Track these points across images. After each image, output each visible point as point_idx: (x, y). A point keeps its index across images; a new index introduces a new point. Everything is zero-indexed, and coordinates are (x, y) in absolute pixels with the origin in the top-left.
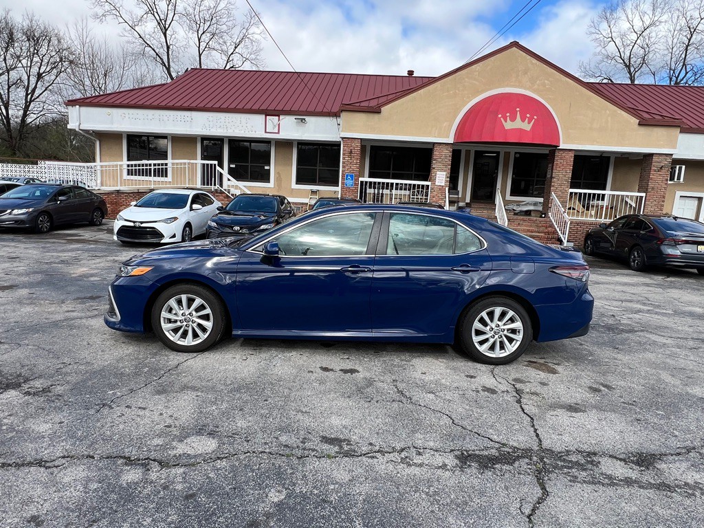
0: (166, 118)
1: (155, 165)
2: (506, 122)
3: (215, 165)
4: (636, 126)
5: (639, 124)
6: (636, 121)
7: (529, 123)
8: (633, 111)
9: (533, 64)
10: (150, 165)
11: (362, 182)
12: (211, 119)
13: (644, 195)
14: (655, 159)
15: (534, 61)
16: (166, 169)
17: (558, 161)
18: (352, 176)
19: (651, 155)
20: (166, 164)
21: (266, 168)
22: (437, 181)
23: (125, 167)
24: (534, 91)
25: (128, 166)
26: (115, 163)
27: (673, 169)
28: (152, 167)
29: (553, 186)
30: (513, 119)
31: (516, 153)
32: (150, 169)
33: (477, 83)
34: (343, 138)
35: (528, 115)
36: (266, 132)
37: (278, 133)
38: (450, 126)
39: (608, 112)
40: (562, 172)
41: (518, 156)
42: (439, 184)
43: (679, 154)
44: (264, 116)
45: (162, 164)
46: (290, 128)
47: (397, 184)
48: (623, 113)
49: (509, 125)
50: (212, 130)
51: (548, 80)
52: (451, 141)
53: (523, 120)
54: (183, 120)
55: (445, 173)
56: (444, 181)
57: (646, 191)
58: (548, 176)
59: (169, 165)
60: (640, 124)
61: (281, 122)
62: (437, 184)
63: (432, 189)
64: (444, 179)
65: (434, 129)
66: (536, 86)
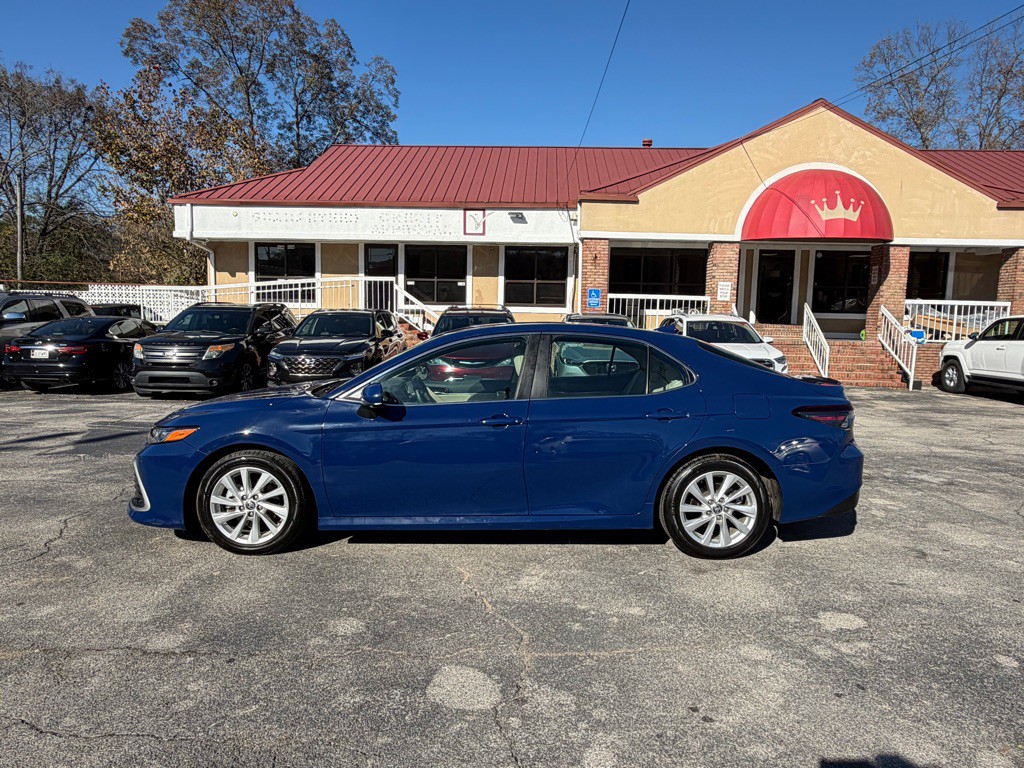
0: (319, 219)
1: (303, 285)
2: (822, 209)
3: (392, 282)
4: (995, 209)
5: (999, 208)
6: (994, 203)
7: (855, 210)
8: (988, 189)
9: (847, 129)
10: (296, 286)
11: (612, 300)
12: (385, 217)
13: (1008, 304)
15: (850, 125)
16: (314, 290)
18: (597, 292)
19: (1015, 250)
20: (314, 284)
21: (460, 284)
22: (719, 294)
23: (253, 289)
24: (850, 166)
25: (258, 288)
28: (299, 289)
29: (882, 296)
30: (832, 206)
31: (817, 252)
32: (297, 292)
33: (771, 157)
34: (582, 240)
35: (852, 200)
36: (465, 233)
37: (484, 234)
38: (736, 218)
39: (954, 192)
40: (894, 277)
41: (820, 255)
42: (722, 299)
44: (462, 211)
45: (309, 285)
46: (500, 228)
47: (662, 301)
48: (975, 192)
49: (826, 214)
50: (386, 233)
51: (868, 150)
52: (738, 238)
53: (846, 207)
54: (344, 222)
55: (729, 283)
56: (729, 295)
57: (1010, 299)
58: (874, 283)
59: (318, 285)
61: (487, 219)
62: (719, 298)
63: (712, 306)
64: (729, 292)
65: (713, 222)
66: (853, 160)
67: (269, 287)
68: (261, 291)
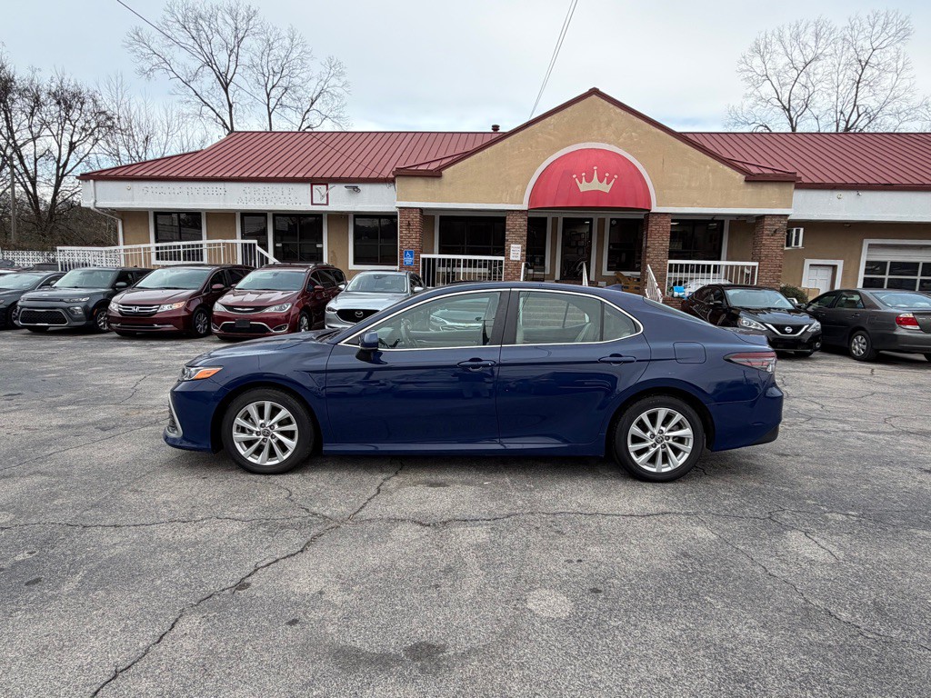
0: (195, 192)
1: (184, 247)
2: (581, 183)
3: (254, 245)
4: (742, 183)
6: (740, 177)
7: (608, 183)
9: (616, 114)
10: (179, 247)
11: (424, 259)
12: (248, 191)
13: (756, 264)
14: (767, 221)
15: (619, 110)
16: (201, 251)
17: (652, 227)
18: (411, 253)
19: (762, 217)
20: (201, 245)
21: (318, 246)
22: (511, 255)
23: (153, 250)
24: (619, 146)
25: (157, 248)
26: (138, 246)
27: (789, 232)
28: (181, 250)
29: (649, 257)
30: (589, 180)
31: (612, 220)
32: (179, 252)
33: (552, 138)
34: (400, 208)
35: (607, 175)
36: (312, 204)
37: (327, 204)
38: (524, 191)
39: (708, 167)
40: (657, 242)
41: (614, 222)
42: (514, 259)
43: (796, 213)
44: (309, 186)
45: (197, 246)
46: (339, 200)
47: (465, 260)
48: (726, 168)
49: (584, 187)
50: (249, 204)
51: (635, 131)
52: (525, 206)
53: (601, 180)
54: (215, 194)
55: (520, 246)
56: (519, 255)
57: (759, 261)
58: (644, 245)
59: (205, 246)
60: (747, 181)
61: (330, 192)
62: (511, 258)
63: (506, 265)
64: (520, 253)
65: (505, 194)
66: (621, 140)
67: (166, 248)
68: (160, 251)
